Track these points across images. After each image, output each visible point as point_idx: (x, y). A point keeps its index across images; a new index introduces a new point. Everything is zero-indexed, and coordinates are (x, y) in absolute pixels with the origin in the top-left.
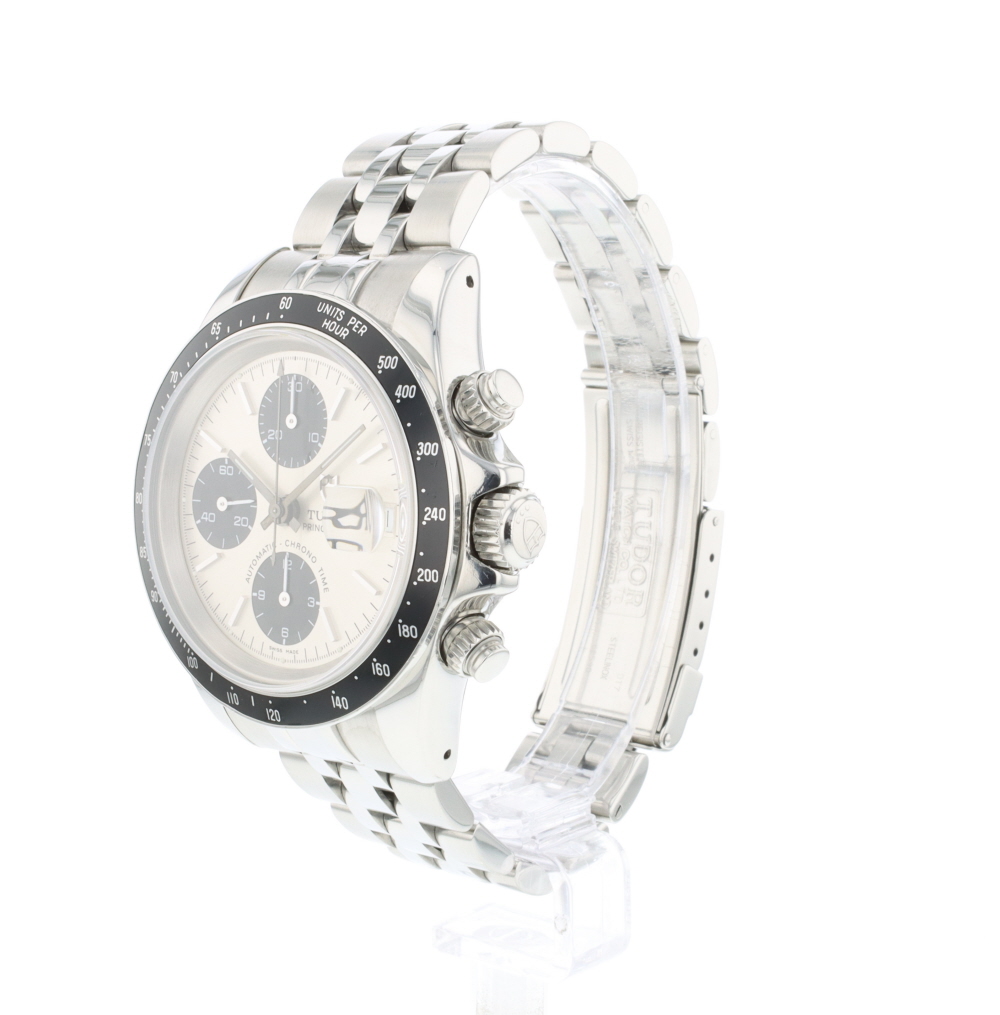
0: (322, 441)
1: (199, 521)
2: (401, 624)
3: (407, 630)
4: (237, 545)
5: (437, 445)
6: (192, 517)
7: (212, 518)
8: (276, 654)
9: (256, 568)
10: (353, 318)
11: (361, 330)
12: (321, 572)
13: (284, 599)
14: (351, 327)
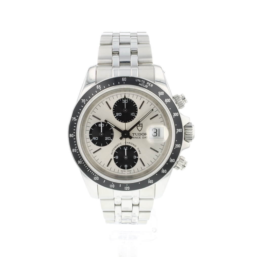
0: (136, 115)
1: (92, 140)
2: (171, 159)
3: (172, 160)
4: (107, 145)
5: (178, 113)
6: (89, 139)
7: (97, 138)
8: (123, 172)
9: (115, 150)
10: (148, 82)
11: (151, 85)
12: (138, 149)
13: (126, 157)
14: (148, 85)
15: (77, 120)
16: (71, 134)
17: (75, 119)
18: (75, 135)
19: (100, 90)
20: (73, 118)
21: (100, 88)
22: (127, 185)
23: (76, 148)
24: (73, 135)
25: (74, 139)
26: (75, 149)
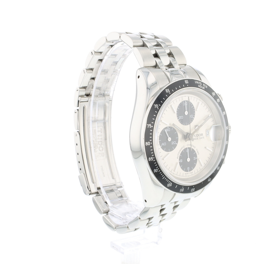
0: (194, 117)
1: (161, 146)
4: (174, 149)
6: (159, 145)
7: (165, 144)
8: (187, 175)
9: (180, 154)
10: (203, 84)
11: (206, 87)
12: (197, 150)
13: (189, 160)
14: (204, 86)
15: (152, 126)
16: (148, 142)
17: (150, 126)
18: (151, 143)
19: (170, 93)
20: (148, 125)
21: (169, 92)
22: (194, 187)
23: (152, 156)
24: (149, 143)
25: (151, 147)
26: (152, 158)
